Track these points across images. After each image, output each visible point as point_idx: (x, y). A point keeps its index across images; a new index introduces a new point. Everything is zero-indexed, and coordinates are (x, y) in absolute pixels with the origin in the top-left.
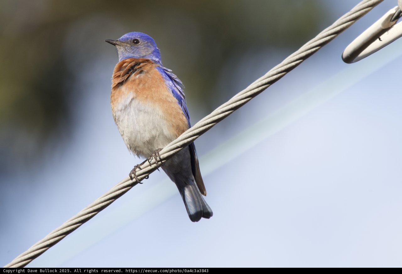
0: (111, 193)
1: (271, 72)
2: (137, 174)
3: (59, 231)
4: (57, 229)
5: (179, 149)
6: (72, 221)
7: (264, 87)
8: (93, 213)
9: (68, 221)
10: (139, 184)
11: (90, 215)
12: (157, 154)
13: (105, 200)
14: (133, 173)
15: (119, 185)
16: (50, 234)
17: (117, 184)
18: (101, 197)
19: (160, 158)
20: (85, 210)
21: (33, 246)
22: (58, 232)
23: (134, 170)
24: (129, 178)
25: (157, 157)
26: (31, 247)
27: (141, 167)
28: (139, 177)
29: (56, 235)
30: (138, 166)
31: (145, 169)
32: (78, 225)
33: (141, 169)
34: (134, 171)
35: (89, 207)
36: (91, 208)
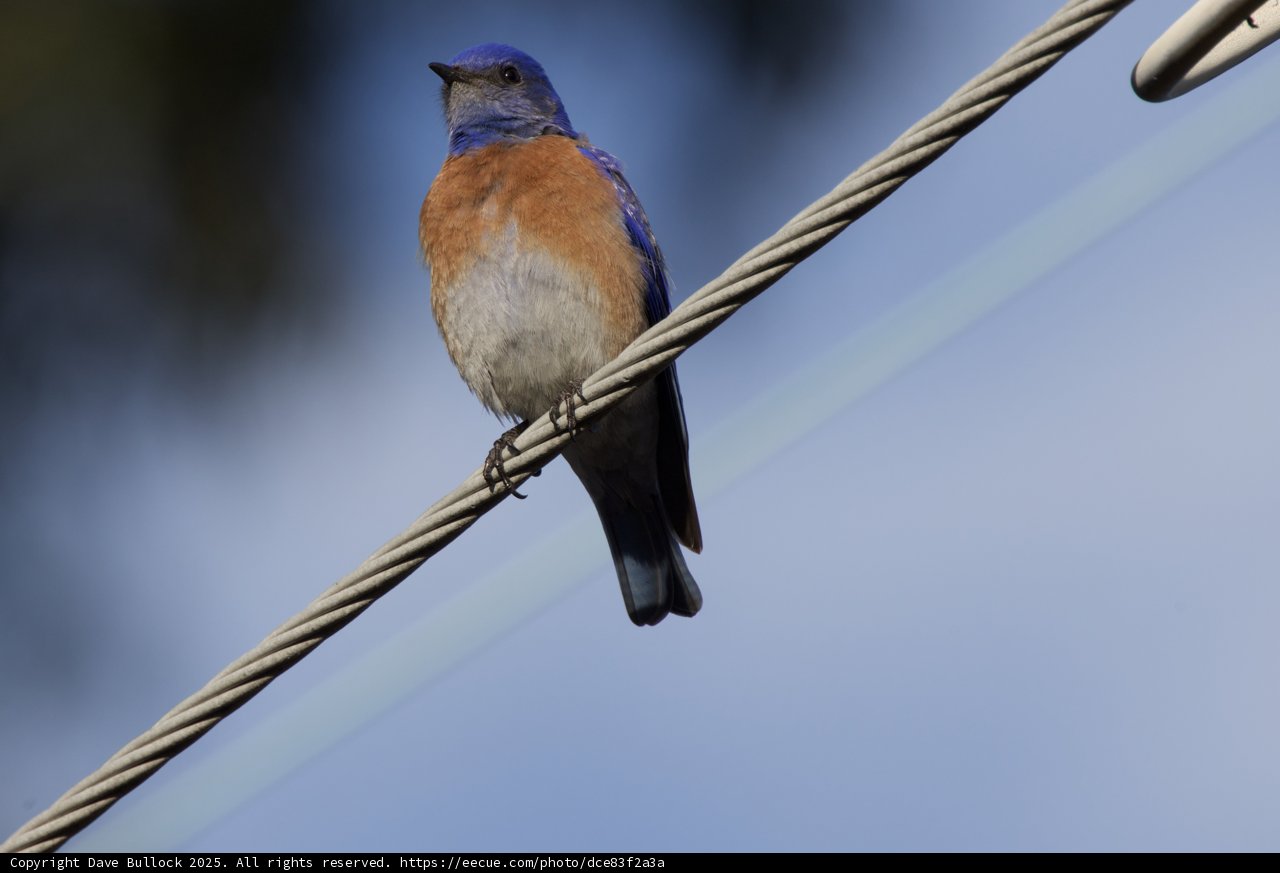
1: (909, 136)
3: (251, 665)
4: (245, 657)
5: (625, 390)
6: (289, 632)
7: (886, 184)
8: (357, 605)
9: (280, 630)
11: (348, 609)
13: (393, 559)
14: (495, 466)
15: (436, 512)
16: (222, 674)
18: (380, 551)
20: (332, 594)
21: (168, 715)
22: (247, 667)
23: (497, 454)
29: (242, 677)
30: (504, 442)
32: (310, 642)
36: (351, 588)
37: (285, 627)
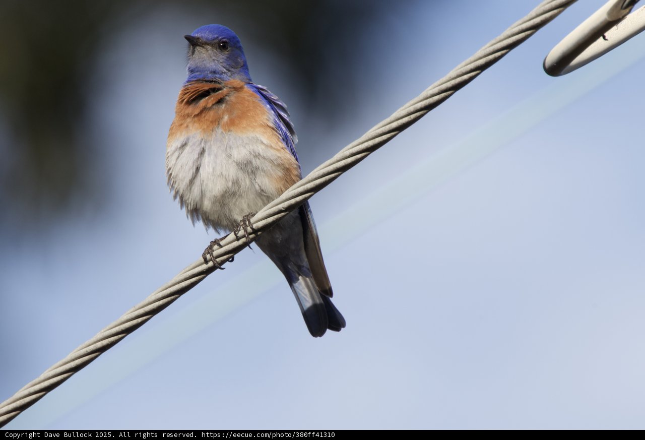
0: (174, 285)
1: (431, 90)
2: (215, 253)
3: (90, 347)
4: (87, 343)
5: (283, 214)
6: (110, 330)
7: (418, 114)
8: (145, 318)
9: (105, 330)
10: (218, 270)
11: (140, 320)
12: (247, 223)
13: (163, 295)
14: (209, 253)
15: (185, 272)
16: (75, 351)
17: (183, 271)
18: (157, 291)
19: (252, 228)
20: (132, 312)
23: (211, 247)
25: (247, 227)
26: (45, 372)
27: (222, 243)
29: (86, 353)
30: (216, 242)
31: (228, 246)
32: (120, 336)
33: (221, 247)
34: (210, 249)
35: (137, 307)
36: (142, 309)
37: (108, 328)
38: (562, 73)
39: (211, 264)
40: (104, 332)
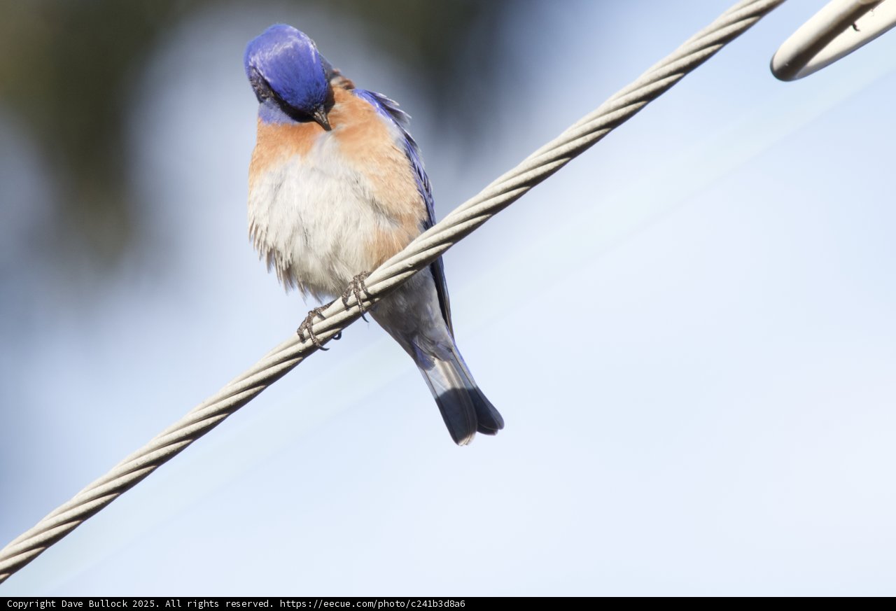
0: (258, 372)
1: (612, 101)
2: (315, 328)
3: (142, 458)
5: (409, 273)
6: (169, 435)
7: (597, 134)
8: (218, 417)
9: (163, 434)
10: (319, 350)
11: (211, 420)
12: (360, 285)
13: (243, 386)
14: (306, 327)
15: (275, 354)
17: (271, 352)
19: (366, 293)
20: (199, 410)
22: (139, 459)
23: (309, 320)
24: (298, 337)
26: (80, 493)
27: (325, 313)
28: (320, 337)
30: (315, 312)
31: (333, 317)
32: (184, 443)
33: (323, 318)
34: (308, 322)
35: (207, 403)
36: (213, 406)
37: (166, 431)
38: (797, 76)
39: (309, 343)
40: (161, 437)
